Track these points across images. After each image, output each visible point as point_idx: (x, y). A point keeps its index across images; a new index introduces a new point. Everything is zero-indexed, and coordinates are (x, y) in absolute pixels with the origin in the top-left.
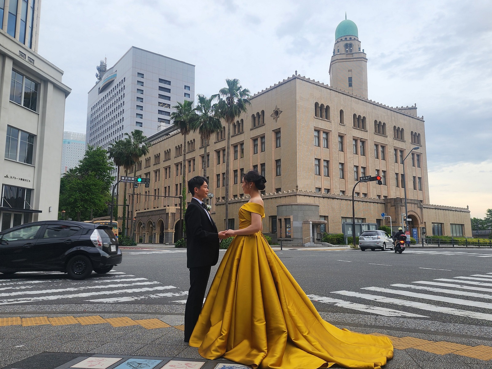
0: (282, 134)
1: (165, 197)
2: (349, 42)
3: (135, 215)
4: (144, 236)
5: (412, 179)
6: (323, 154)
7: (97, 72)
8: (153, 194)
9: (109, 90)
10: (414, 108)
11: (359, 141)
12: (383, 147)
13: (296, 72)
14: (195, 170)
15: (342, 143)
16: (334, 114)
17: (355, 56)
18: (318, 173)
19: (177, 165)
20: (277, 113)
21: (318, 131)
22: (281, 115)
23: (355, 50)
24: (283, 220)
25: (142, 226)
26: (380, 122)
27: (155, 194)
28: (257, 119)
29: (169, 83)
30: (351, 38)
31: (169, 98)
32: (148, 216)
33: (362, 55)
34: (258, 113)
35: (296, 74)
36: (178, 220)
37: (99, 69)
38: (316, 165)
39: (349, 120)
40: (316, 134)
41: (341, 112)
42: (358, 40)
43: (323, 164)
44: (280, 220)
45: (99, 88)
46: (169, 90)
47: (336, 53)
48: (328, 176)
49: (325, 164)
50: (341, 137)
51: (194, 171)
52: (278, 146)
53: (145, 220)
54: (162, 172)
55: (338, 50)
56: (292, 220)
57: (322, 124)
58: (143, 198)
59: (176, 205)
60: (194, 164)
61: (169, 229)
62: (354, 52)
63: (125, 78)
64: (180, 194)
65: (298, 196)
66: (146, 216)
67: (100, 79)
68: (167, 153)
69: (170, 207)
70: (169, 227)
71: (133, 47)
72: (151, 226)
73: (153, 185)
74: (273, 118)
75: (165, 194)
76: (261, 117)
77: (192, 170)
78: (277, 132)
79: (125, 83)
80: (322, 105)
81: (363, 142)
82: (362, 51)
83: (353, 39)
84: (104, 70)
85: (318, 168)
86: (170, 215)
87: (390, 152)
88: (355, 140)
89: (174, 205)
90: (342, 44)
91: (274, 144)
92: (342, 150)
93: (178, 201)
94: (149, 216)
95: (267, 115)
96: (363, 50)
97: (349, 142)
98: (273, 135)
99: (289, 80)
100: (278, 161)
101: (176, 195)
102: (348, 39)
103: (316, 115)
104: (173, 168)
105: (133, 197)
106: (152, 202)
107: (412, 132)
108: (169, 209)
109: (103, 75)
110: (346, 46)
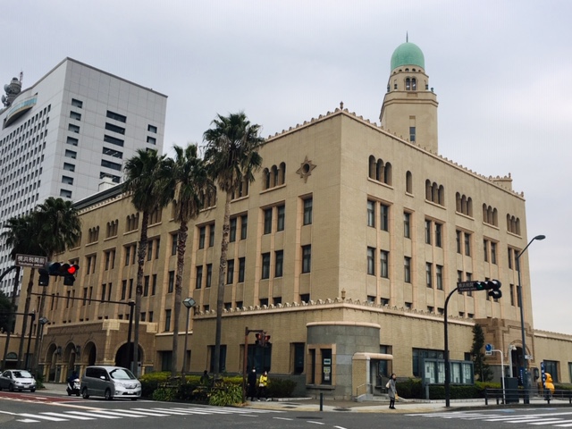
0: (315, 204)
1: (102, 301)
2: (411, 75)
3: (45, 332)
4: (59, 370)
5: (509, 287)
6: (379, 239)
7: (5, 94)
8: (81, 295)
9: (22, 123)
10: (508, 180)
11: (433, 223)
12: (467, 235)
13: (342, 104)
14: (160, 257)
15: (407, 223)
16: (398, 176)
17: (420, 96)
18: (371, 272)
19: (127, 248)
20: (307, 168)
21: (372, 201)
22: (313, 173)
23: (420, 87)
24: (318, 352)
25: (56, 351)
26: (464, 196)
27: (85, 295)
28: (272, 177)
29: (123, 119)
30: (414, 70)
31: (121, 143)
32: (67, 334)
33: (430, 96)
34: (274, 167)
35: (342, 108)
36: (122, 344)
37: (9, 90)
38: (368, 257)
39: (419, 188)
40: (370, 207)
41: (409, 174)
42: (424, 74)
43: (379, 256)
44: (313, 351)
45: (5, 120)
46: (122, 131)
47: (392, 89)
48: (387, 277)
49: (383, 257)
50: (408, 214)
51: (157, 258)
52: (307, 221)
53: (61, 342)
54: (101, 258)
55: (396, 85)
56: (334, 352)
57: (380, 192)
58: (63, 302)
59: (120, 317)
60: (158, 247)
61: (105, 360)
62: (419, 89)
63: (50, 106)
64: (130, 297)
65: (344, 310)
66: (64, 334)
67: (8, 105)
68: (112, 227)
69: (111, 320)
70: (106, 355)
71: (68, 59)
72: (73, 351)
73: (82, 279)
74: (299, 176)
75: (103, 298)
76: (280, 173)
77: (153, 256)
78: (307, 200)
79: (50, 114)
80: (380, 161)
81: (439, 226)
82: (430, 90)
83: (417, 71)
84: (16, 91)
85: (371, 262)
86: (108, 334)
87: (478, 244)
88: (428, 221)
89: (116, 316)
90: (401, 78)
91: (299, 219)
92: (408, 237)
93: (125, 309)
94: (71, 334)
95: (291, 170)
96: (432, 89)
97: (418, 224)
98: (299, 204)
99: (330, 117)
100: (306, 248)
101: (123, 298)
102: (411, 70)
103: (370, 176)
104: (121, 254)
105: (43, 299)
106: (79, 310)
107: (508, 215)
108: (107, 324)
109: (13, 100)
110: (408, 79)
